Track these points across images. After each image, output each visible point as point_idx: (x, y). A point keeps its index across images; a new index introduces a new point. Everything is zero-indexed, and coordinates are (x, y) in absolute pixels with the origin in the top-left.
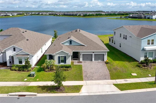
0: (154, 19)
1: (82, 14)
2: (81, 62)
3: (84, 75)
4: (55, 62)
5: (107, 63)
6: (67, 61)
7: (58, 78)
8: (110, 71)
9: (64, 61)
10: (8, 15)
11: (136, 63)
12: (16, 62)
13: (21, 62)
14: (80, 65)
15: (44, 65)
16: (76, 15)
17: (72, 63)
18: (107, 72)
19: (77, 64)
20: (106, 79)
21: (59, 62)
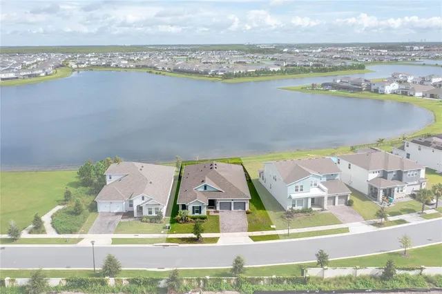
0: (389, 93)
1: (222, 71)
2: (218, 212)
3: (221, 227)
4: (190, 212)
5: (248, 213)
6: (202, 212)
7: (197, 230)
8: (249, 223)
9: (199, 211)
10: (36, 76)
11: (282, 213)
12: (145, 213)
13: (150, 213)
14: (216, 216)
15: (179, 216)
16: (206, 73)
17: (208, 212)
18: (246, 224)
19: (213, 214)
20: (243, 231)
21: (193, 213)
